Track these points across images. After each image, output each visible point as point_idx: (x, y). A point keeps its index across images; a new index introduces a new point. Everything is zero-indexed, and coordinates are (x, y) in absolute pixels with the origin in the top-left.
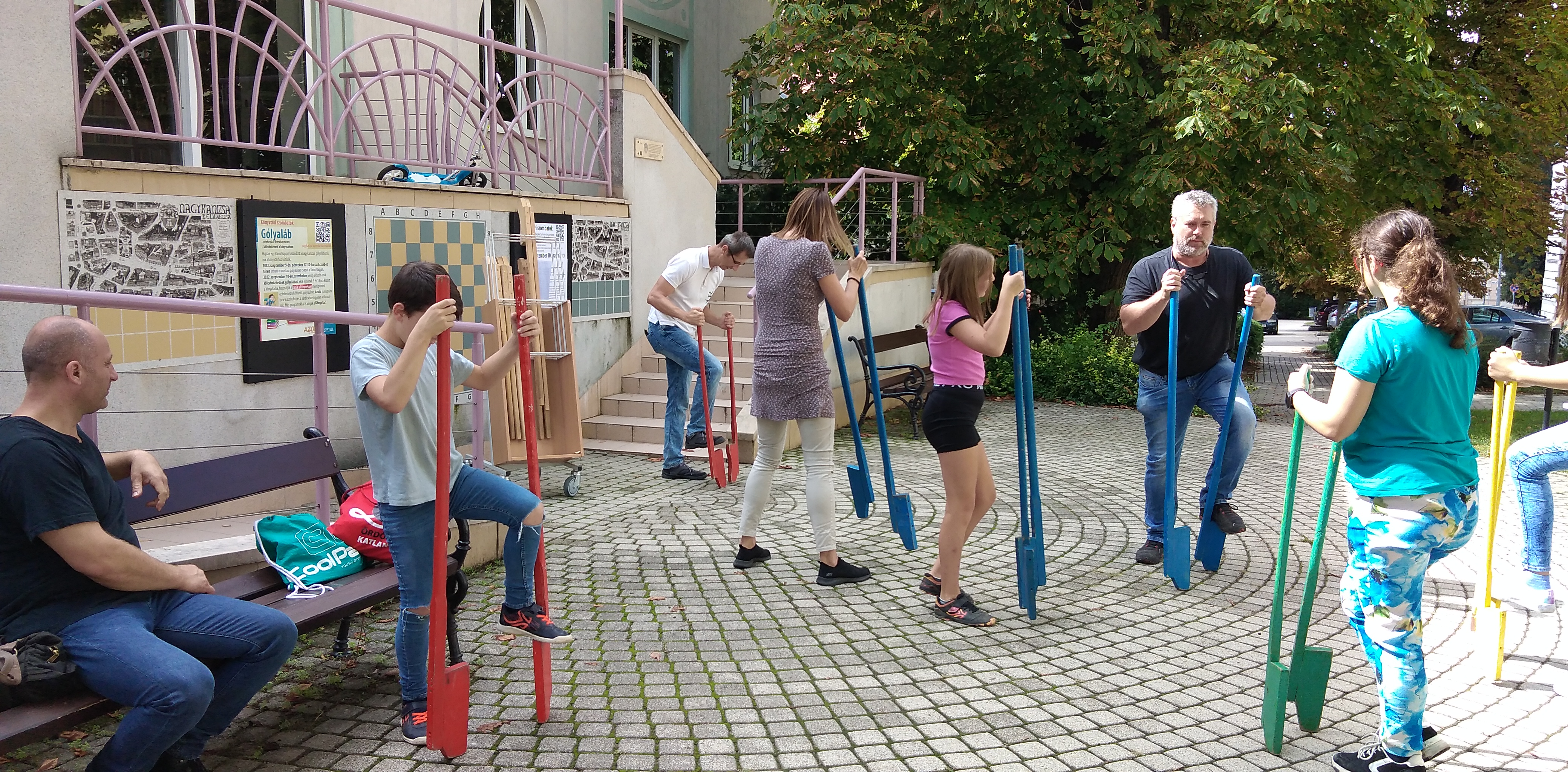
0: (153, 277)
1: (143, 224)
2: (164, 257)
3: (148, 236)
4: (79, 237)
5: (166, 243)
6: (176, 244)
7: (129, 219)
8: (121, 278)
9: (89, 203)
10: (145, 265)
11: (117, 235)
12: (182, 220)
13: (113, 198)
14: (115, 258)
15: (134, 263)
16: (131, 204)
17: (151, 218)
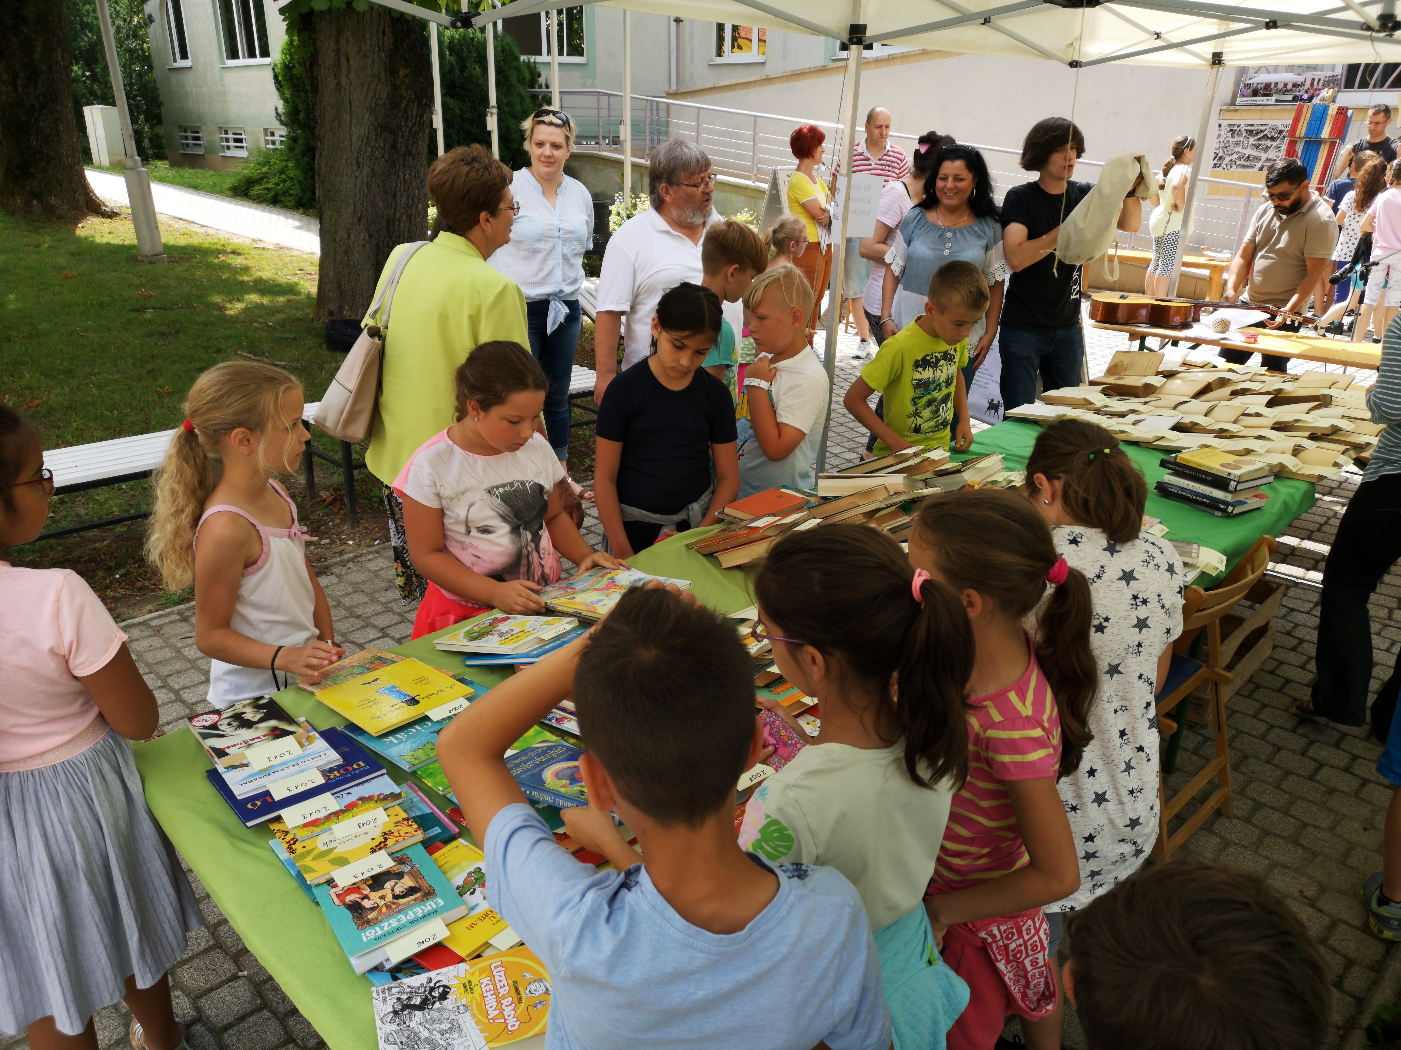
0: (1258, 159)
1: (1257, 134)
2: (1266, 149)
3: (1259, 139)
4: (1222, 139)
5: (1269, 143)
6: (1275, 144)
7: (1250, 132)
8: (1240, 158)
9: (1230, 125)
10: (1254, 153)
11: (1241, 139)
12: (1281, 132)
13: (1243, 123)
14: (1239, 149)
15: (1248, 152)
16: (1252, 125)
17: (1262, 131)
